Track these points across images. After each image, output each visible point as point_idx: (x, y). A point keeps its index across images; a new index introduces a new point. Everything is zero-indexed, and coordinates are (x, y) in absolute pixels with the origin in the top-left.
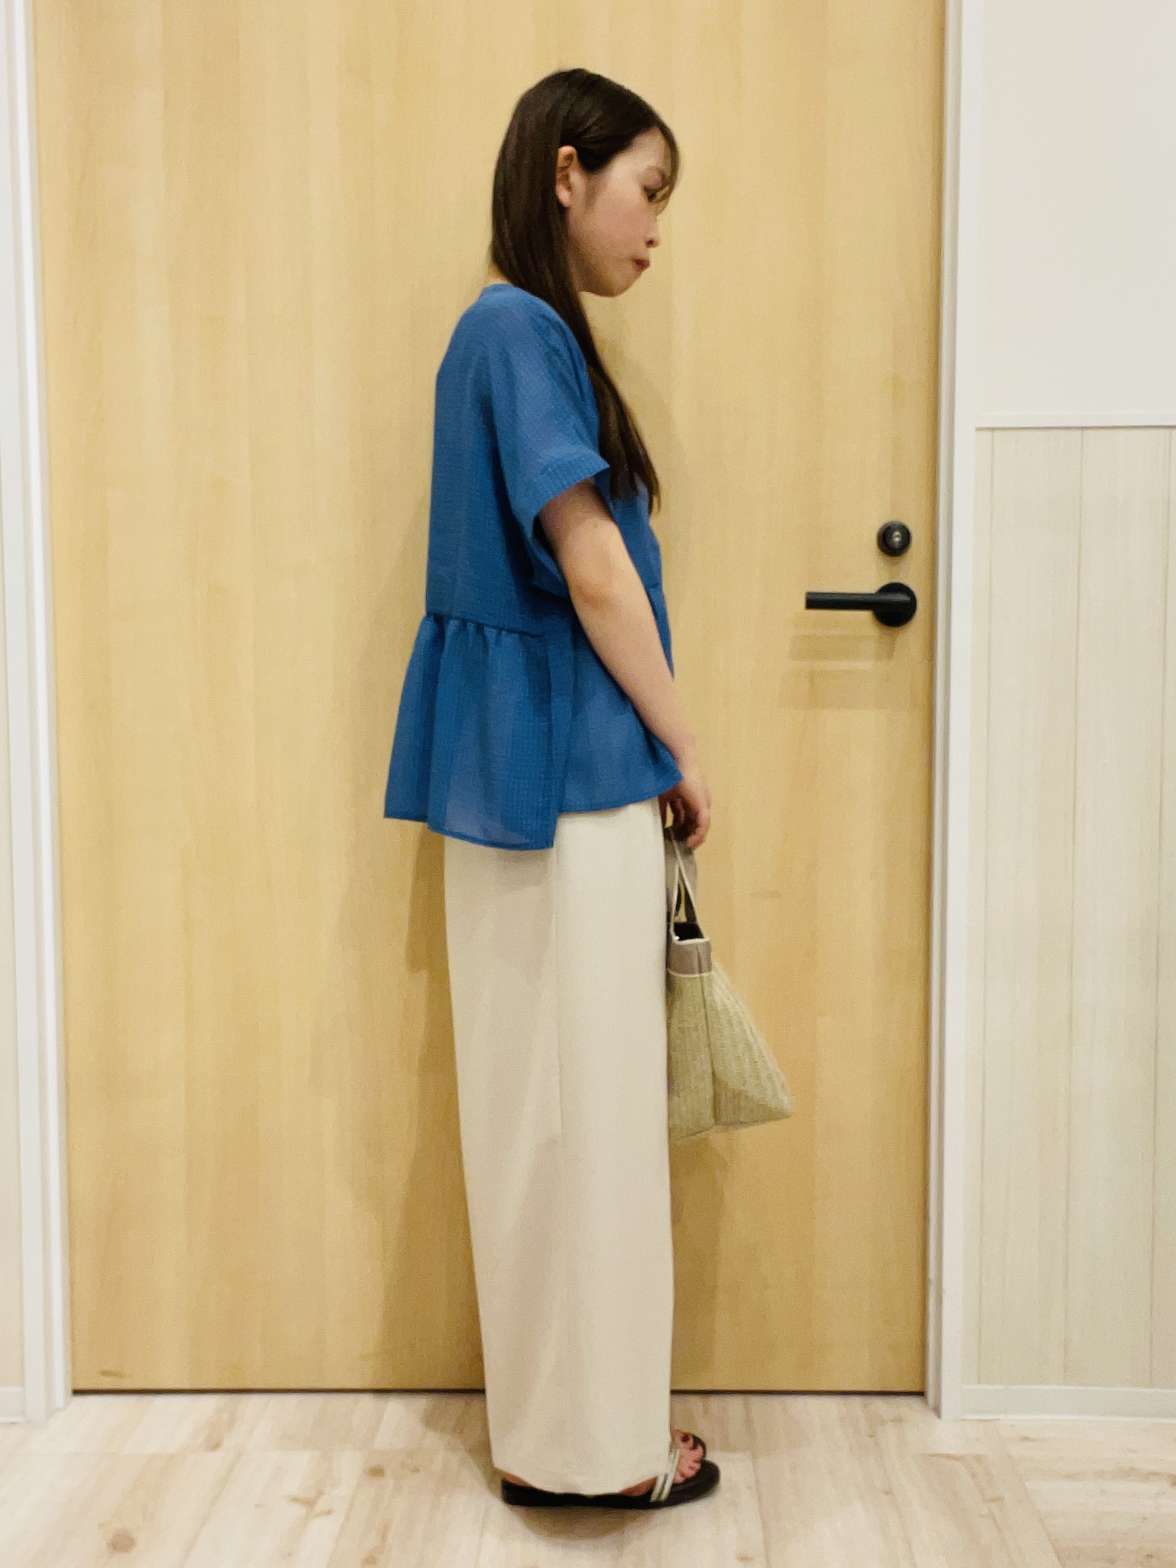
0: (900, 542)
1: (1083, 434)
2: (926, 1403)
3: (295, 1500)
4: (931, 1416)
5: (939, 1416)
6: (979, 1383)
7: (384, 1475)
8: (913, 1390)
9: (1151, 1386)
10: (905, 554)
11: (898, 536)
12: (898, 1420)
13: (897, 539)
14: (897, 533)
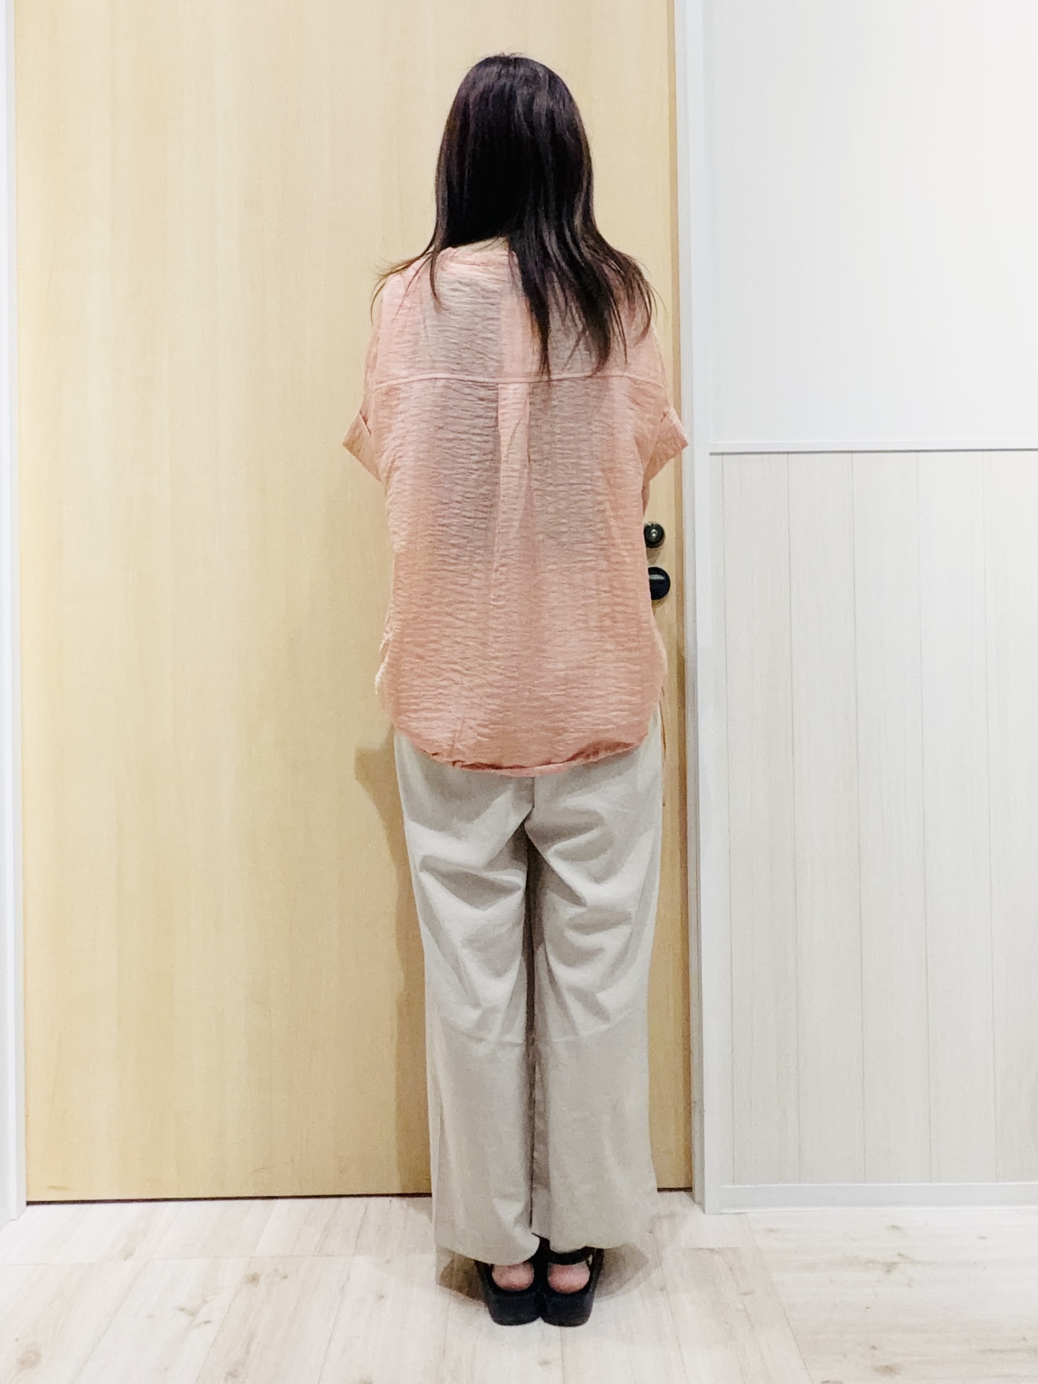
0: (656, 538)
1: (788, 458)
2: (693, 1198)
3: (182, 1310)
4: (697, 1209)
5: (704, 1211)
6: (734, 1182)
7: (258, 1281)
8: (682, 1186)
9: (865, 1182)
10: (660, 547)
11: (655, 533)
12: (671, 1216)
13: (654, 535)
14: (654, 530)
